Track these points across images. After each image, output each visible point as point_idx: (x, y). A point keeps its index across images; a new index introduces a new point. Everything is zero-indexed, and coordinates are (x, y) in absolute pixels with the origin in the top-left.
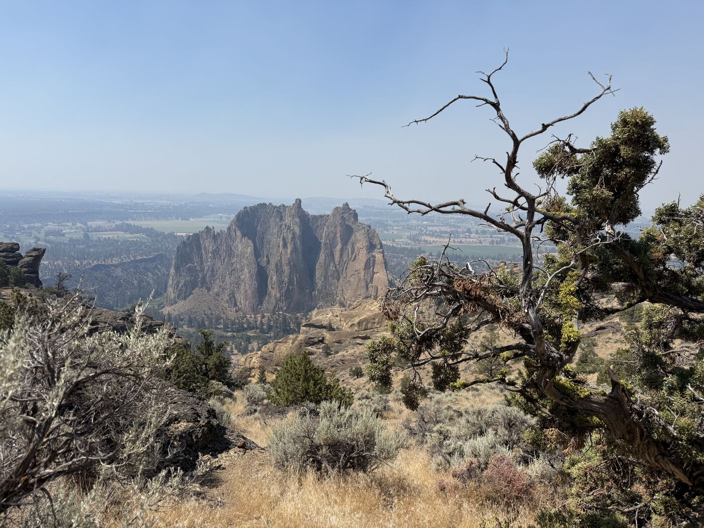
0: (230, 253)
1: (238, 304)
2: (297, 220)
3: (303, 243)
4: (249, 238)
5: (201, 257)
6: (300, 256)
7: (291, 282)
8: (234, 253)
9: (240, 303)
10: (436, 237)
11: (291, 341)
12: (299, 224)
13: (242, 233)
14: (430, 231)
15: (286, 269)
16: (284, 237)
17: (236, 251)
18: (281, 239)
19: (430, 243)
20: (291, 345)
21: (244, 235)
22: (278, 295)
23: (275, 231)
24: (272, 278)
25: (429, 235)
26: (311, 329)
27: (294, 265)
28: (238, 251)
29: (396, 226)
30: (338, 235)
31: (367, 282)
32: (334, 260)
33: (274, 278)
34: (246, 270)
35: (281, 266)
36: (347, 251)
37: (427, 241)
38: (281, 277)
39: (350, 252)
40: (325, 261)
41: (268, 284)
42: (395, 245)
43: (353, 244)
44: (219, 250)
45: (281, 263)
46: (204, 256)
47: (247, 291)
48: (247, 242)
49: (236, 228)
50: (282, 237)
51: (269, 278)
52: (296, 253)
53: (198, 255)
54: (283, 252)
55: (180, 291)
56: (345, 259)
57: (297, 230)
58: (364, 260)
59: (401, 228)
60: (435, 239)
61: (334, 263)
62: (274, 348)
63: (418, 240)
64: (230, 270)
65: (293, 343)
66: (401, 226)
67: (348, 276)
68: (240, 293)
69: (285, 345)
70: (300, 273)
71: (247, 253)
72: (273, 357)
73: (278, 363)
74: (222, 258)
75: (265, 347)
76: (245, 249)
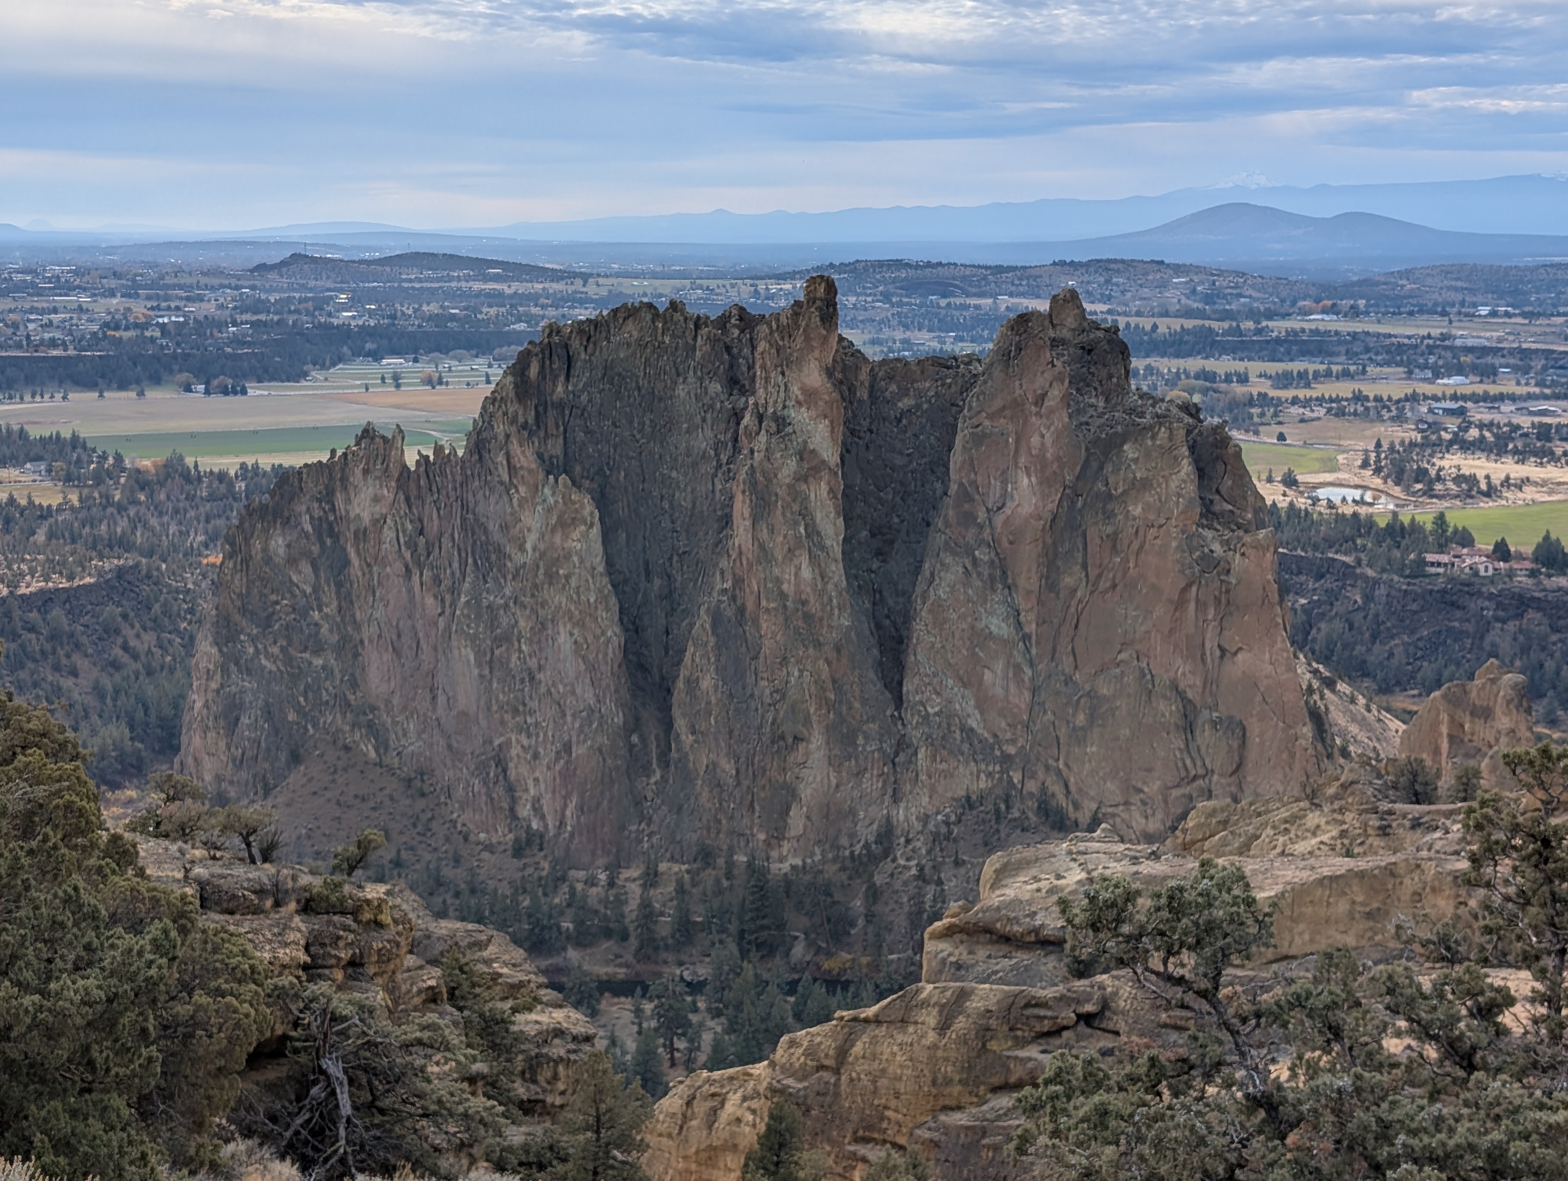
0: (484, 557)
2: (818, 383)
4: (578, 484)
5: (343, 582)
6: (837, 572)
8: (503, 555)
9: (537, 808)
10: (1522, 456)
11: (930, 1018)
12: (825, 407)
13: (539, 456)
14: (1481, 426)
16: (751, 474)
17: (512, 548)
18: (736, 486)
19: (1490, 492)
20: (932, 1037)
21: (550, 467)
23: (703, 441)
24: (692, 684)
25: (1478, 446)
26: (982, 953)
28: (522, 548)
29: (1295, 401)
31: (1184, 697)
32: (1007, 587)
33: (706, 683)
34: (563, 643)
37: (1472, 480)
38: (743, 674)
40: (965, 591)
41: (677, 711)
42: (1302, 503)
47: (567, 747)
48: (567, 501)
49: (512, 430)
50: (742, 476)
51: (680, 684)
52: (812, 558)
55: (242, 746)
56: (1067, 582)
59: (1321, 412)
60: (1516, 470)
62: (842, 1053)
63: (1421, 475)
64: (485, 644)
65: (943, 1028)
66: (1320, 400)
67: (1084, 670)
68: (536, 756)
69: (900, 1038)
70: (832, 655)
71: (568, 556)
72: (837, 1095)
73: (870, 1127)
74: (446, 583)
75: (793, 1043)
76: (558, 539)
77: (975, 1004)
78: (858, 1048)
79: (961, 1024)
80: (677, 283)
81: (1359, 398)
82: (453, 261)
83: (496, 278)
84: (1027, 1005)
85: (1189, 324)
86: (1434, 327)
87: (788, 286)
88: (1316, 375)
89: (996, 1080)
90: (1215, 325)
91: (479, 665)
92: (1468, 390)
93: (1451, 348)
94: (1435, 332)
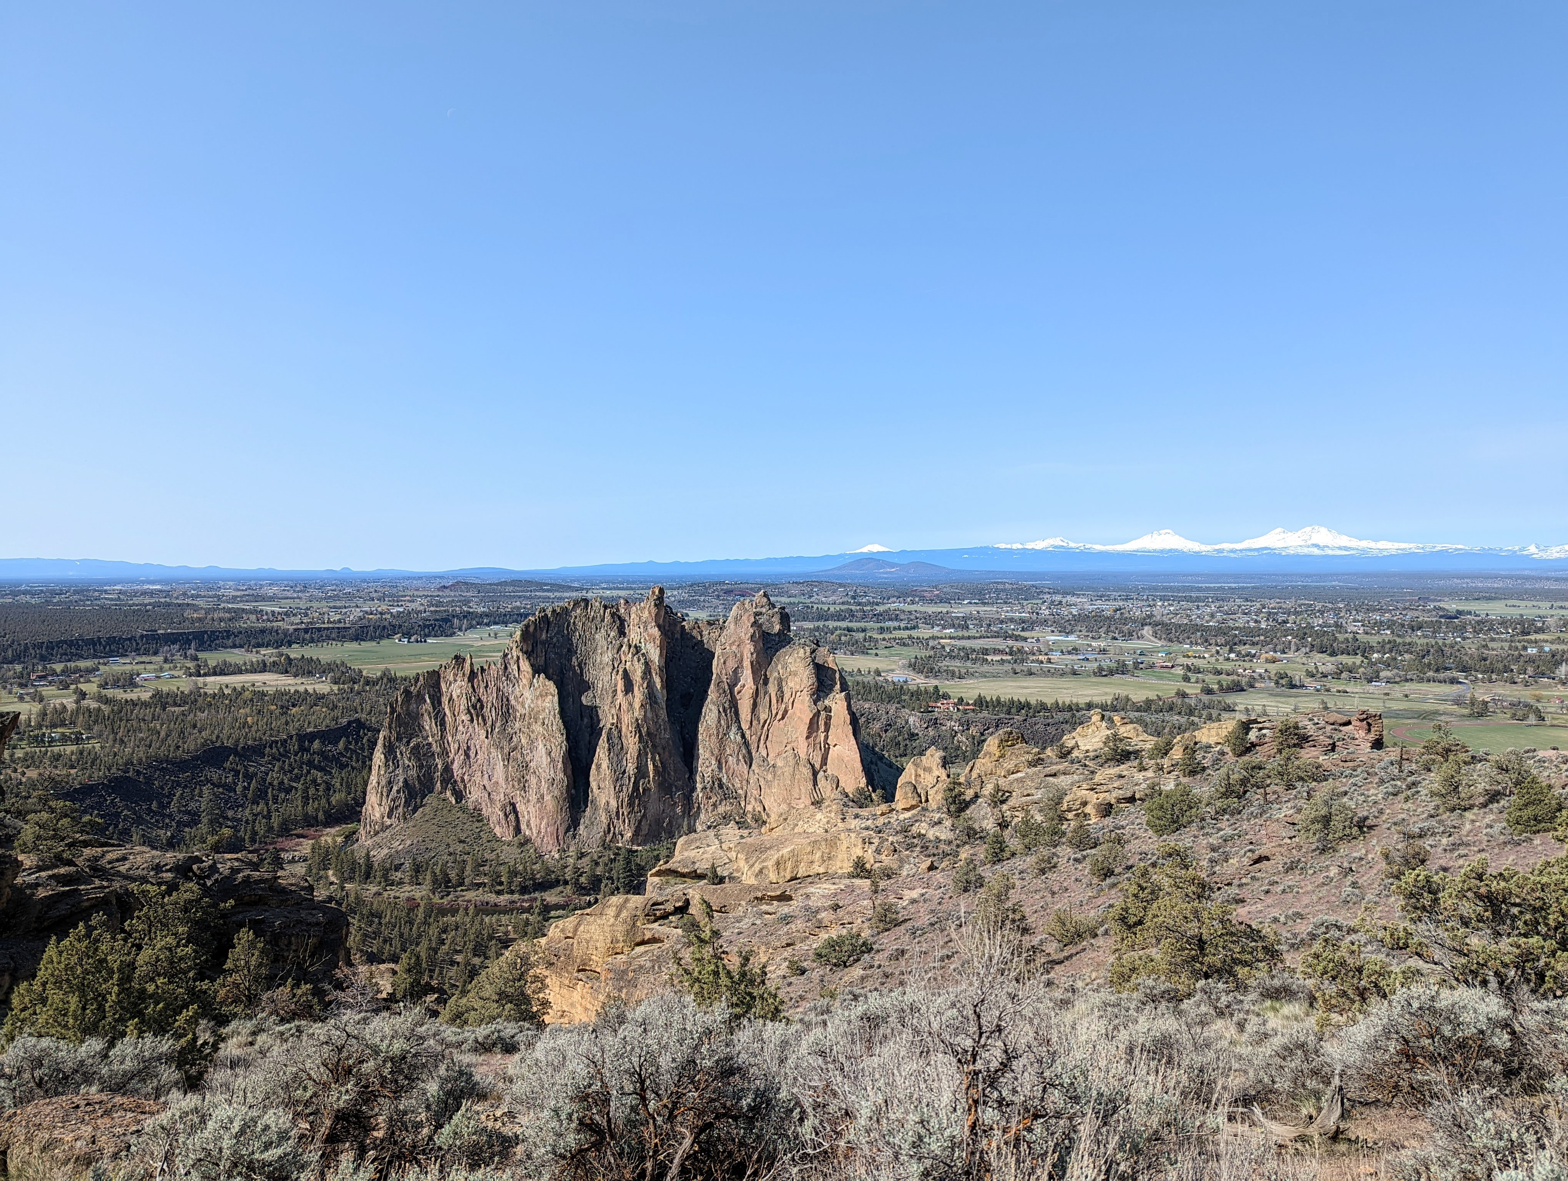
0: (506, 711)
1: (523, 827)
2: (656, 632)
3: (668, 684)
4: (549, 677)
5: (443, 724)
6: (663, 714)
7: (641, 772)
8: (515, 710)
9: (528, 825)
10: (973, 662)
11: (613, 912)
12: (658, 642)
13: (532, 665)
14: (958, 649)
15: (632, 744)
16: (625, 670)
17: (519, 707)
18: (619, 677)
19: (960, 677)
20: (612, 920)
21: (536, 671)
22: (613, 804)
23: (607, 658)
24: (599, 767)
25: (956, 658)
26: (668, 881)
27: (649, 734)
28: (523, 706)
29: (884, 639)
30: (747, 663)
31: (813, 766)
32: (738, 721)
33: (605, 766)
34: (541, 749)
35: (620, 737)
36: (767, 698)
37: (952, 672)
38: (621, 761)
39: (774, 701)
40: (719, 722)
41: (591, 779)
42: (881, 682)
43: (780, 681)
44: (482, 707)
45: (620, 732)
46: (449, 719)
47: (542, 797)
48: (545, 685)
49: (520, 654)
50: (621, 672)
51: (593, 766)
52: (652, 708)
53: (436, 718)
54: (625, 707)
55: (394, 800)
56: (763, 716)
57: (654, 654)
58: (807, 716)
59: (894, 644)
61: (740, 728)
62: (576, 930)
63: (932, 670)
64: (506, 751)
65: (617, 916)
66: (895, 639)
67: (771, 755)
68: (528, 801)
69: (599, 921)
70: (661, 751)
71: (544, 710)
72: (572, 950)
73: (584, 965)
74: (489, 723)
75: (556, 926)
76: (539, 702)
77: (631, 905)
78: (581, 928)
79: (624, 914)
80: (628, 592)
81: (910, 637)
82: (529, 583)
83: (548, 591)
84: (653, 905)
85: (843, 607)
86: (943, 608)
87: (675, 593)
88: (895, 629)
89: (638, 940)
90: (853, 608)
91: (503, 760)
92: (955, 635)
93: (951, 617)
94: (944, 610)
